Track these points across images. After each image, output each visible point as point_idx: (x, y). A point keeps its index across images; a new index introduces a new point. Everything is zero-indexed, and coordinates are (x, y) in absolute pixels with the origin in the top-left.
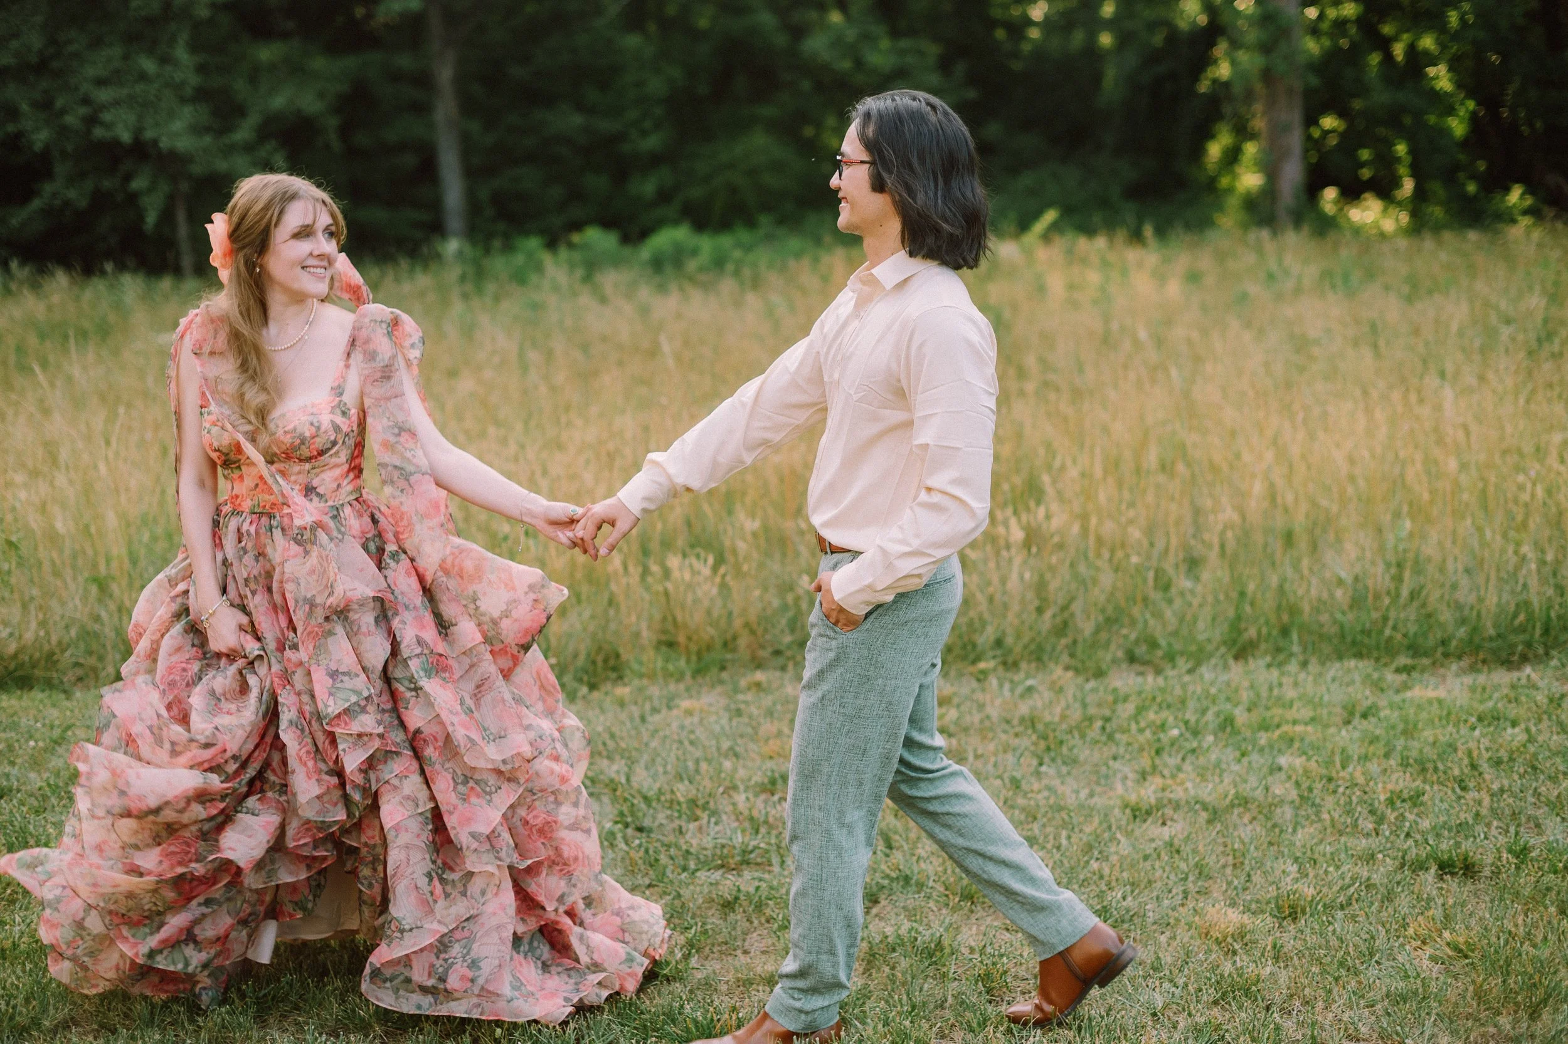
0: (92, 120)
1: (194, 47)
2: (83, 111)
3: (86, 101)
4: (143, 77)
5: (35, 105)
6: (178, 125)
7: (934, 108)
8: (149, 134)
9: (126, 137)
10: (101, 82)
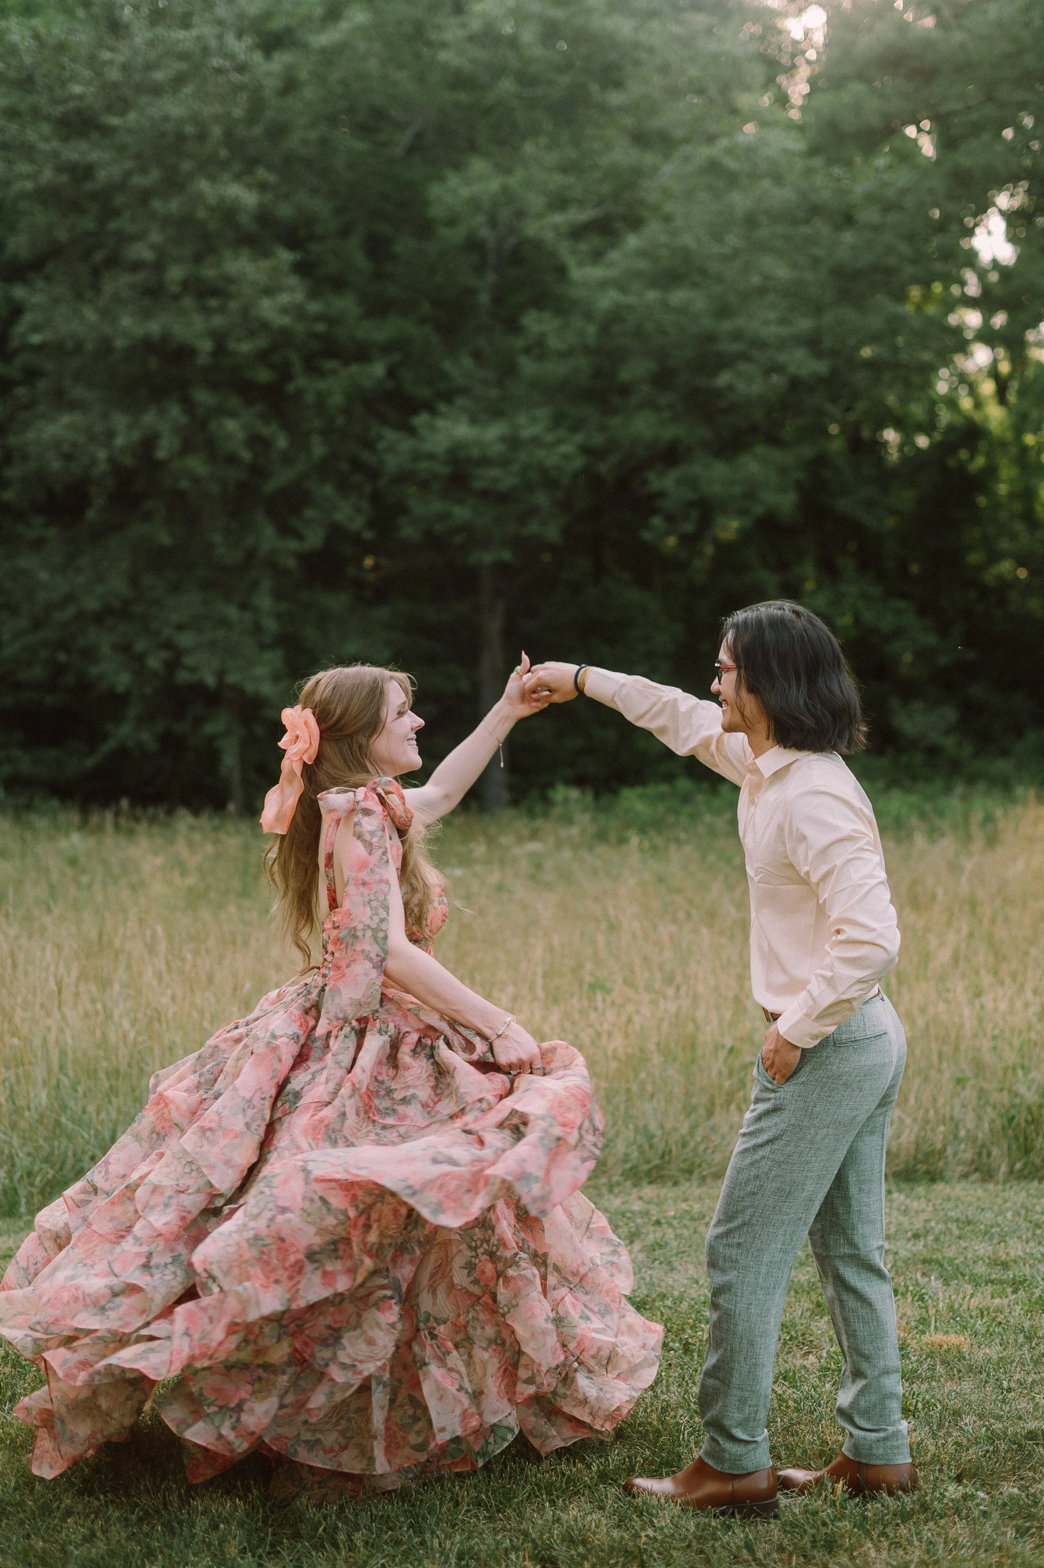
0: (173, 665)
1: (278, 595)
2: (165, 654)
3: (168, 645)
4: (224, 622)
5: (116, 647)
6: (260, 671)
7: (797, 614)
8: (232, 678)
9: (210, 680)
10: (180, 628)
